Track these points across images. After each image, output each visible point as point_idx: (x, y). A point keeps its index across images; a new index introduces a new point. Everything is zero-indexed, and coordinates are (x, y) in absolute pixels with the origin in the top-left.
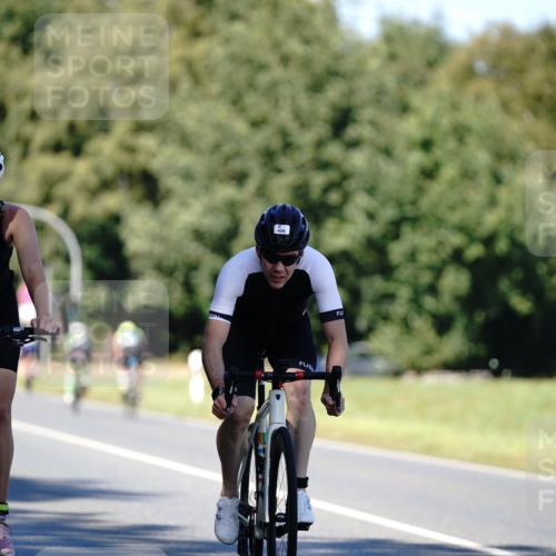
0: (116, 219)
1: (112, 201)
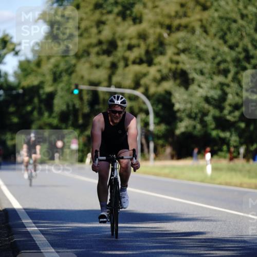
0: (169, 93)
1: (167, 85)
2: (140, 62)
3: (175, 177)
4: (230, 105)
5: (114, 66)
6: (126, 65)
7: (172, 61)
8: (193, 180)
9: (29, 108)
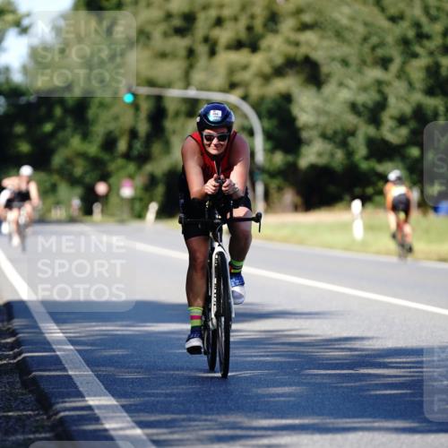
0: (287, 98)
2: (238, 45)
3: (301, 242)
4: (392, 118)
5: (191, 53)
6: (213, 53)
7: (289, 42)
8: (331, 247)
9: (48, 127)
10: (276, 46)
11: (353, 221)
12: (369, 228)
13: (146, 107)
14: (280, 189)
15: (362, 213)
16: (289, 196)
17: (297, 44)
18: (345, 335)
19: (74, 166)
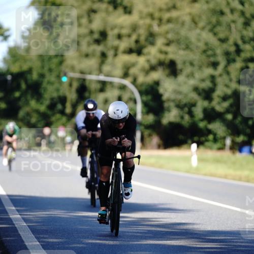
0: (157, 83)
1: (155, 76)
2: (130, 51)
3: (161, 167)
4: (219, 96)
5: (104, 55)
6: (116, 55)
7: (161, 52)
8: (178, 170)
9: (17, 94)
10: (153, 53)
11: (192, 155)
12: (201, 160)
13: (75, 85)
14: (150, 135)
15: (197, 151)
16: (156, 140)
17: (166, 53)
18: (183, 222)
19: (31, 117)
